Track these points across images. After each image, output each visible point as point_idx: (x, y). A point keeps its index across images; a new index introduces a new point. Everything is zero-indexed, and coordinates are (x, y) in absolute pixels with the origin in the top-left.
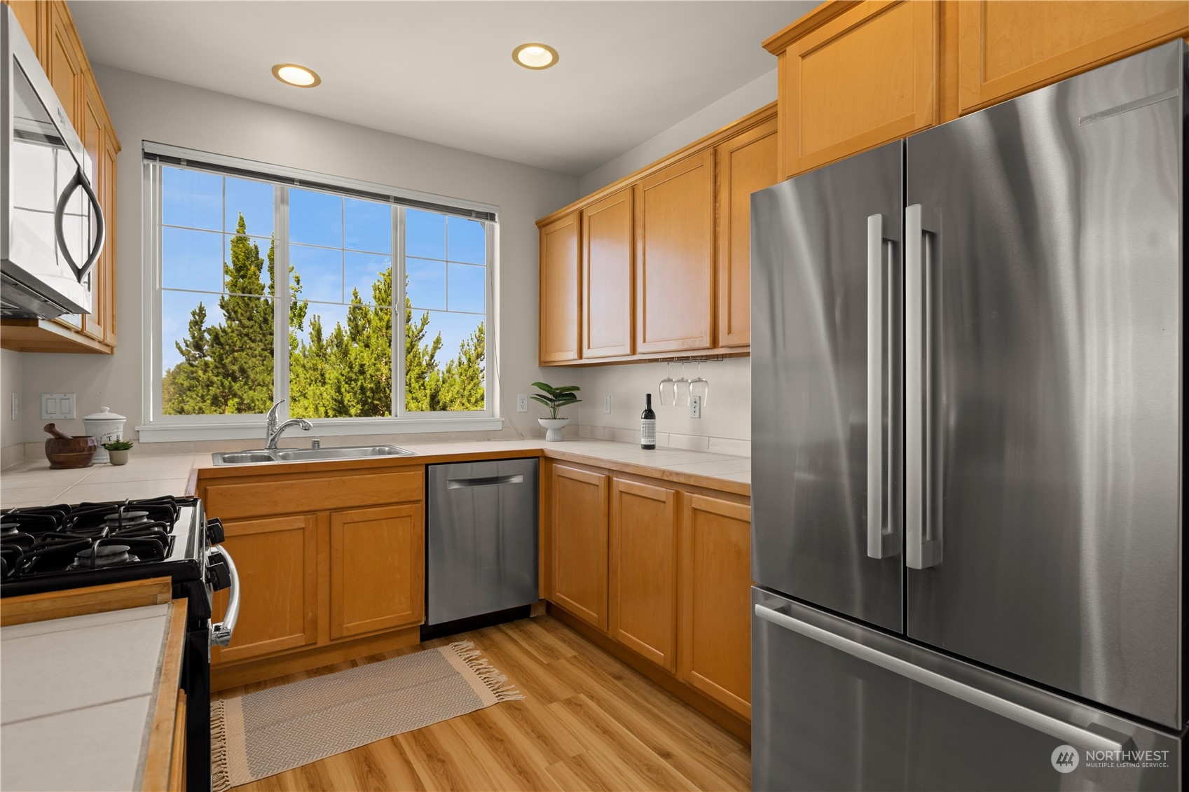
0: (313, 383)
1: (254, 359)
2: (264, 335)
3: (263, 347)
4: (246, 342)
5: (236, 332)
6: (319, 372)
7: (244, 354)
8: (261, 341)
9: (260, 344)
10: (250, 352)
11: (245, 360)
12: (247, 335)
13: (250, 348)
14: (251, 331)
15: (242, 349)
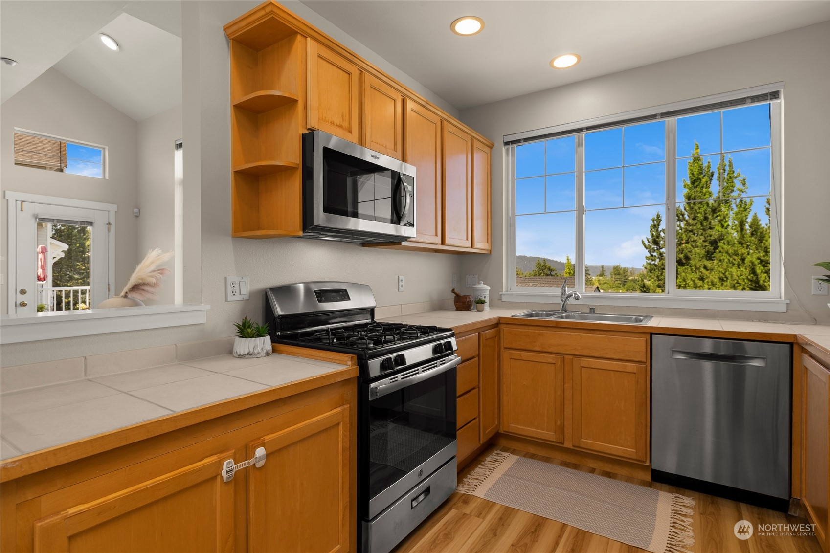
1: (696, 249)
2: (704, 230)
3: (703, 239)
4: (690, 236)
5: (683, 230)
7: (689, 246)
8: (702, 234)
9: (701, 237)
10: (694, 244)
11: (689, 250)
12: (691, 231)
13: (694, 241)
14: (695, 228)
15: (687, 242)
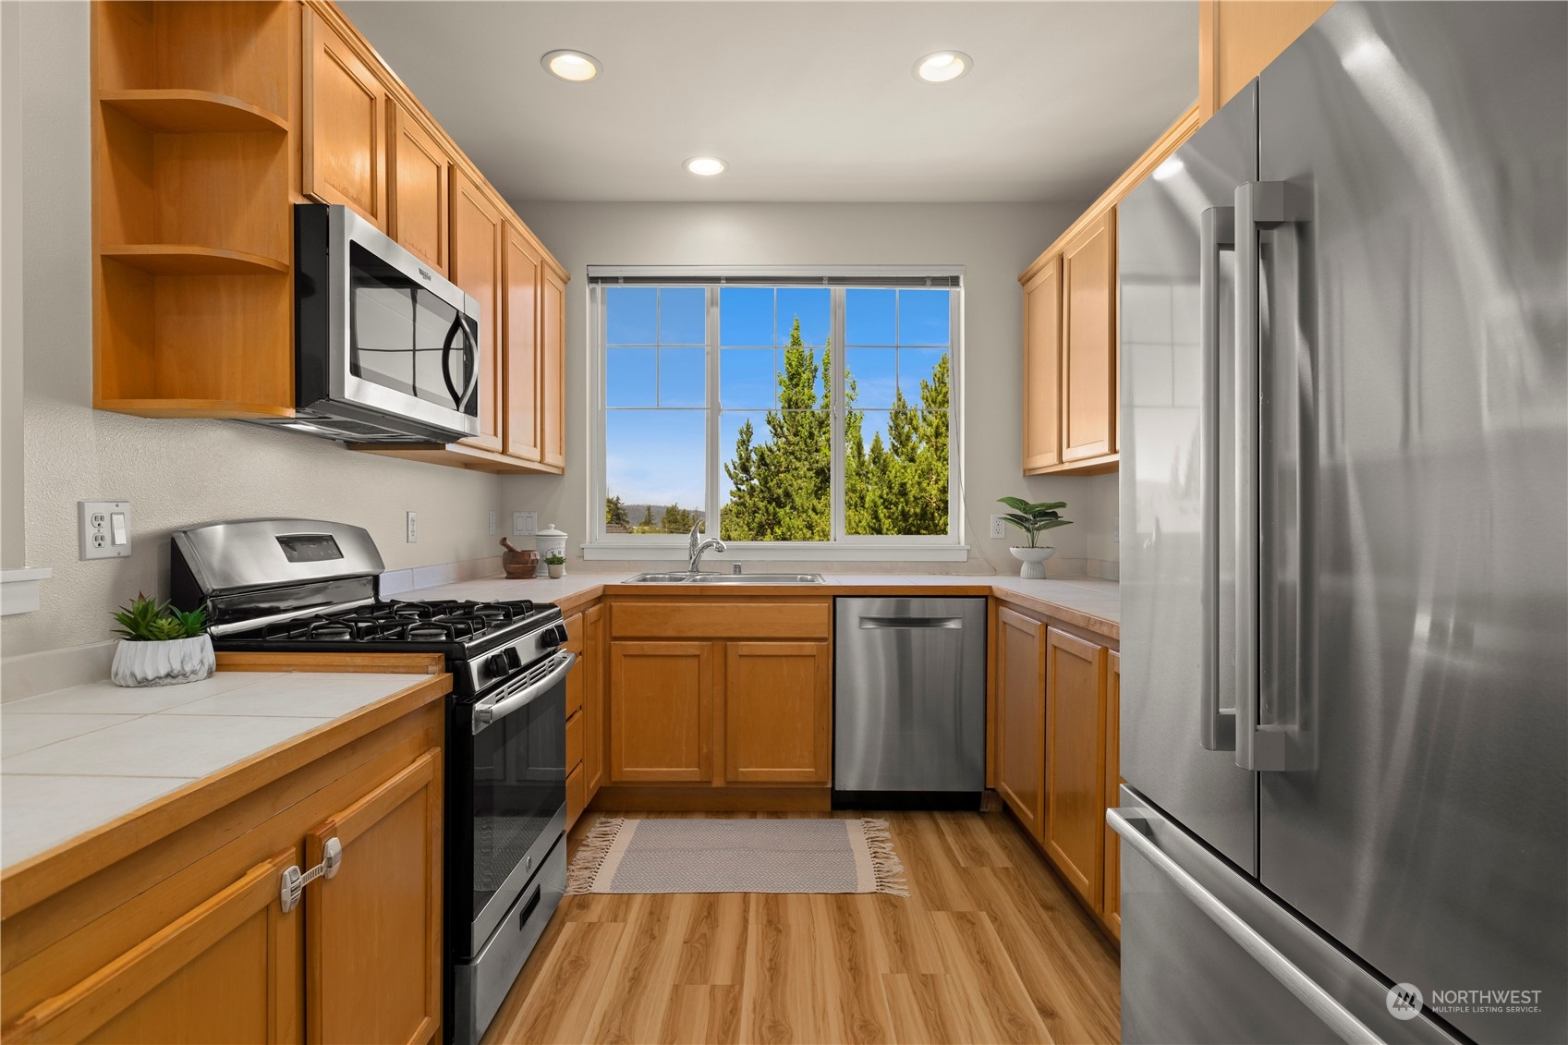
0: (853, 507)
1: (799, 481)
2: (809, 452)
3: (808, 466)
4: (791, 461)
6: (858, 494)
7: (789, 476)
8: (806, 459)
9: (805, 463)
10: (795, 473)
11: (790, 483)
12: (792, 453)
13: (796, 469)
14: (797, 448)
15: (787, 470)
